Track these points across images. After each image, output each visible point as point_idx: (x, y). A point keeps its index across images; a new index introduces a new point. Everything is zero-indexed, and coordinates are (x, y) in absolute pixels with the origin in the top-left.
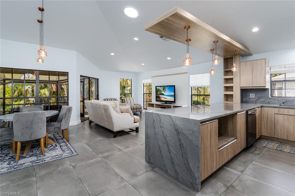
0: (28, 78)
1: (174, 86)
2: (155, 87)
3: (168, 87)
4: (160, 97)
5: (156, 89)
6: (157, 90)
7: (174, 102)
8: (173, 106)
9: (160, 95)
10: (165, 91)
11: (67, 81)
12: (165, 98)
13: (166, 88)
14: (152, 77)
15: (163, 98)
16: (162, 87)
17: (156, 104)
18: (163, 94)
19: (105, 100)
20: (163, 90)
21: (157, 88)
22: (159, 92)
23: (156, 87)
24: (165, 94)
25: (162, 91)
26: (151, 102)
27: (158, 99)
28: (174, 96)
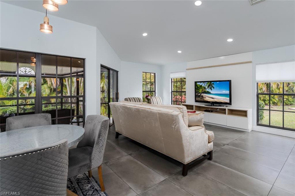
0: (24, 72)
1: (230, 81)
2: (194, 83)
3: (218, 82)
4: (202, 96)
5: (196, 85)
6: (198, 87)
7: (230, 103)
8: (229, 110)
9: (203, 93)
10: (212, 88)
11: (83, 73)
12: (212, 98)
13: (213, 84)
14: (187, 69)
15: (208, 98)
16: (206, 83)
17: (196, 106)
18: (208, 93)
19: (126, 100)
20: (208, 87)
21: (198, 83)
22: (201, 90)
23: (196, 82)
24: (211, 92)
25: (206, 88)
26: (185, 102)
27: (198, 99)
28: (230, 95)
